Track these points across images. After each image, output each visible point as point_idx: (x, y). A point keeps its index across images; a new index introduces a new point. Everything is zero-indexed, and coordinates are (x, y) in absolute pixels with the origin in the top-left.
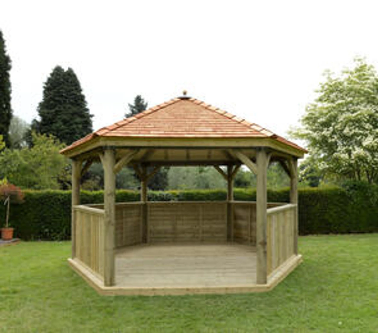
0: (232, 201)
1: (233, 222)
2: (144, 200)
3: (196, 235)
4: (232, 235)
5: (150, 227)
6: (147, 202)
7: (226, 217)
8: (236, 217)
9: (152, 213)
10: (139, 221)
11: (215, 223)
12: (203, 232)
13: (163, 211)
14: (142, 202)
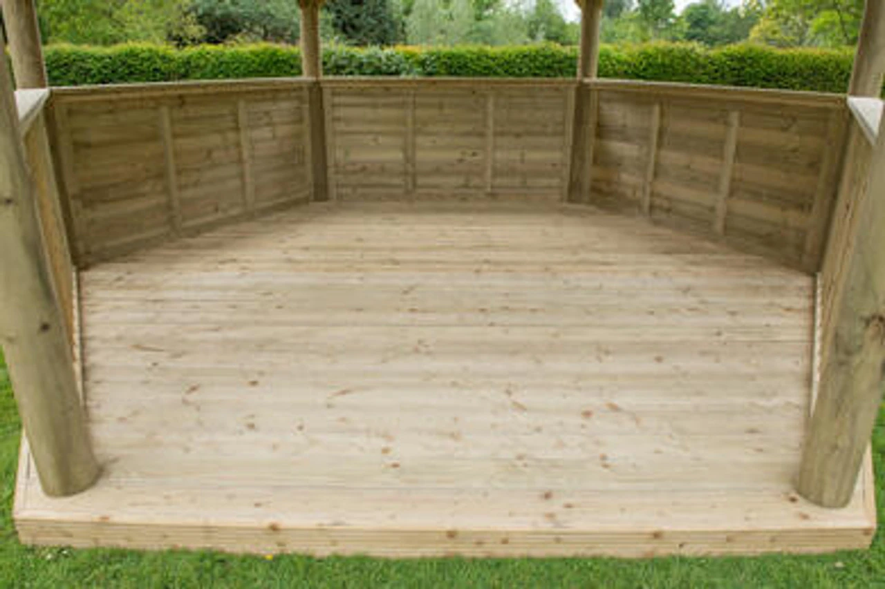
0: (594, 79)
1: (591, 143)
2: (314, 72)
3: (475, 181)
4: (587, 183)
5: (336, 155)
6: (322, 77)
7: (570, 128)
8: (602, 131)
9: (341, 112)
10: (298, 136)
11: (536, 148)
12: (496, 173)
13: (375, 106)
14: (306, 77)
